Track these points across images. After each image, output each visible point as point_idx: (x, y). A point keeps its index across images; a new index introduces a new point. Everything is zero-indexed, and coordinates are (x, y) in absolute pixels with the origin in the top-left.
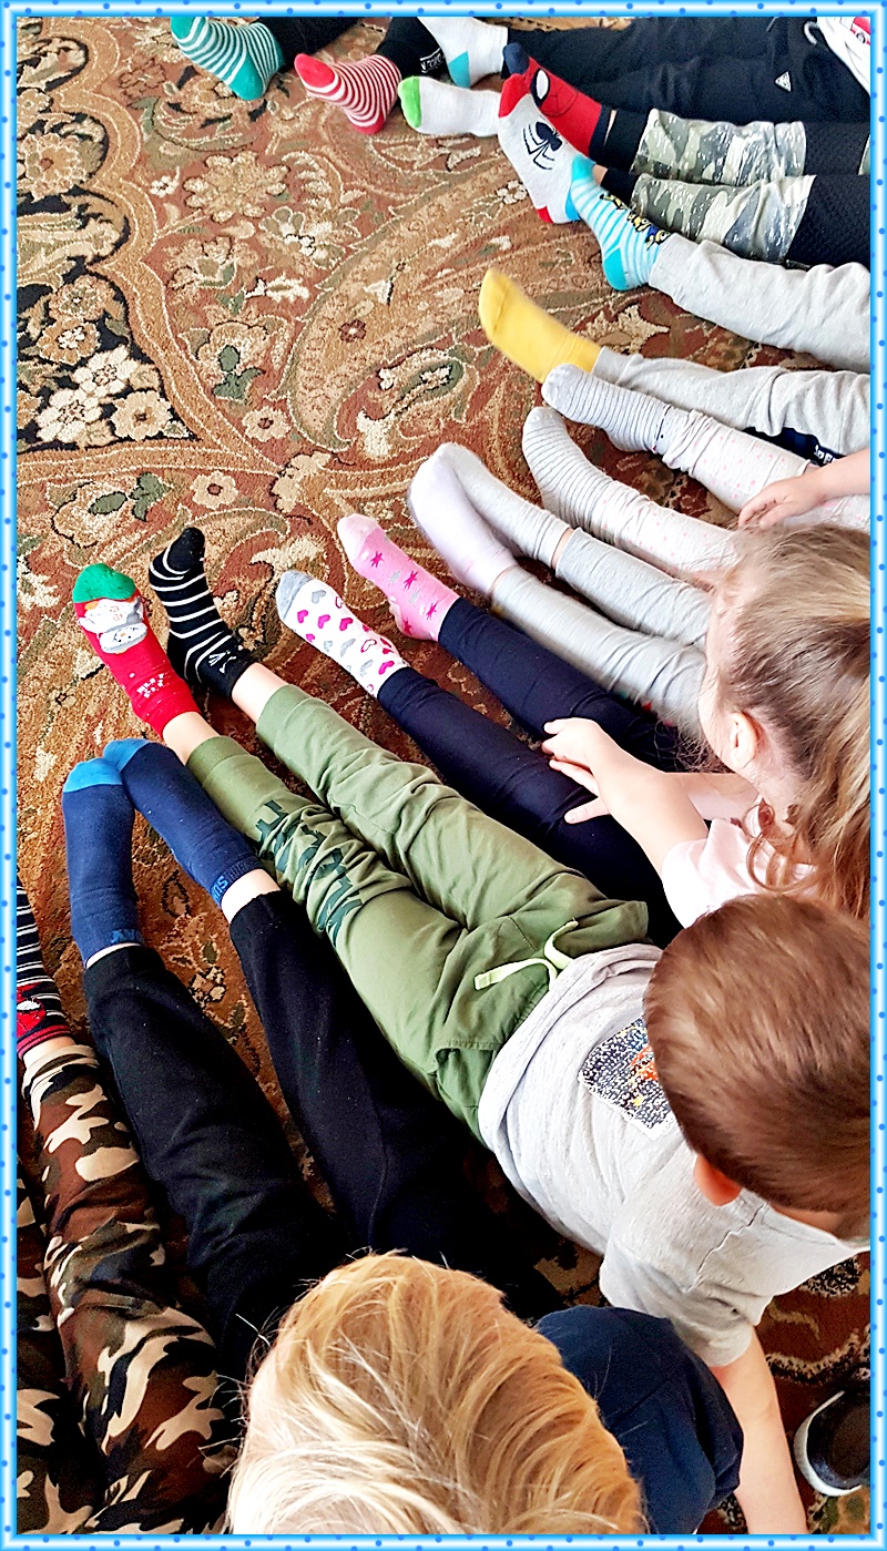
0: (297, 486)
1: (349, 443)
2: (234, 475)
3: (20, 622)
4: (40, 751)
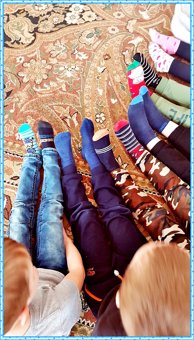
0: (132, 27)
1: (140, 17)
2: (116, 26)
3: (81, 63)
4: (98, 89)
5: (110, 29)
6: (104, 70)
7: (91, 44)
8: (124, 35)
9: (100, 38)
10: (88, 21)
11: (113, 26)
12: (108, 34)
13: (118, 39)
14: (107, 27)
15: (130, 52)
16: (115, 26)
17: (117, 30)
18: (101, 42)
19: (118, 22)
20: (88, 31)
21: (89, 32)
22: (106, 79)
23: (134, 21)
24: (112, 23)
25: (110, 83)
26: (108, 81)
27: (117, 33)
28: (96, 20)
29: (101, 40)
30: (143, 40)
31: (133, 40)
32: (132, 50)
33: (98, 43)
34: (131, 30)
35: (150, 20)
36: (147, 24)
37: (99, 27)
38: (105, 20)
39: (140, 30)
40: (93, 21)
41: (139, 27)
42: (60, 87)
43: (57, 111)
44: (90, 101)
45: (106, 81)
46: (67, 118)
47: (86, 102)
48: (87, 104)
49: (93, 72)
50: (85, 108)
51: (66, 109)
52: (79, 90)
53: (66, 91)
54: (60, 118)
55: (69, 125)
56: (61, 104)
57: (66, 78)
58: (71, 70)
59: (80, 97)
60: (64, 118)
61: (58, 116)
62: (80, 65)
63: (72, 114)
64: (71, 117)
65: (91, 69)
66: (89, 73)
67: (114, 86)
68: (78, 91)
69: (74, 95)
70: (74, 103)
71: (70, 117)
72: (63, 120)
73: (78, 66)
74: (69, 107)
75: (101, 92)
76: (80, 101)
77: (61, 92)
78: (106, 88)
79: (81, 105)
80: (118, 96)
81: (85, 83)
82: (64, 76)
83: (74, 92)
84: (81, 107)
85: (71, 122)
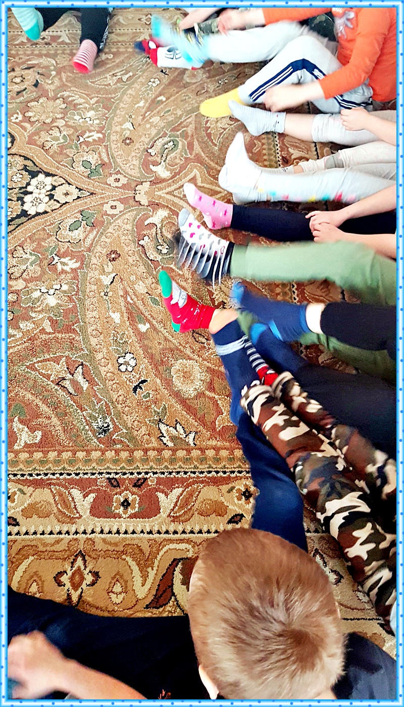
0: (144, 196)
1: (153, 176)
2: (118, 200)
3: (69, 276)
4: (111, 314)
5: (107, 208)
6: (113, 280)
7: (80, 240)
8: (135, 212)
9: (94, 226)
10: (66, 202)
11: (112, 202)
12: (107, 217)
13: (126, 220)
14: (102, 204)
15: (152, 239)
16: (114, 201)
17: (120, 207)
18: (97, 233)
19: (118, 193)
20: (69, 220)
21: (71, 221)
22: (121, 293)
23: (146, 185)
24: (109, 197)
25: (129, 299)
26: (125, 295)
27: (122, 211)
28: (79, 197)
29: (97, 230)
30: (169, 214)
31: (152, 216)
32: (154, 233)
33: (91, 236)
34: (145, 202)
35: (171, 179)
36: (169, 186)
37: (86, 209)
38: (95, 194)
39: (160, 198)
40: (74, 200)
41: (156, 193)
42: (41, 327)
43: (43, 371)
44: (102, 338)
45: (122, 296)
46: (65, 379)
47: (94, 341)
48: (97, 345)
49: (94, 287)
50: (95, 353)
51: (60, 363)
52: (77, 324)
53: (53, 331)
54: (52, 383)
55: (72, 391)
56: (48, 357)
57: (49, 309)
58: (54, 293)
59: (81, 337)
60: (60, 381)
61: (46, 380)
62: (69, 281)
63: (74, 370)
64: (73, 376)
65: (90, 283)
66: (88, 290)
67: (138, 302)
68: (75, 325)
69: (70, 335)
70: (72, 350)
71: (71, 376)
72: (58, 384)
73: (65, 284)
74: (64, 358)
75: (116, 317)
76: (82, 343)
77: (44, 336)
78: (124, 309)
79: (86, 350)
80: (150, 316)
81: (85, 309)
82: (44, 306)
83: (69, 329)
84: (87, 352)
85: (75, 383)
